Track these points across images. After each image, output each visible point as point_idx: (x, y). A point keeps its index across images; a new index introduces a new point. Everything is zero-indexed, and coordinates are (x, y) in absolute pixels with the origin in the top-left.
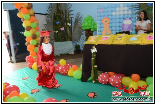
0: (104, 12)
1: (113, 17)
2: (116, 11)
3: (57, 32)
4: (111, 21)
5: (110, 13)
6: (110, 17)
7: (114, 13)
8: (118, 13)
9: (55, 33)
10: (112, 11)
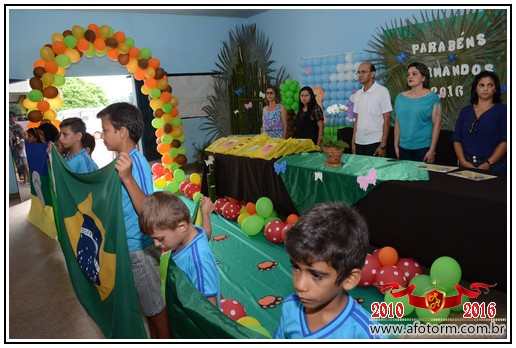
0: (314, 74)
1: (332, 85)
2: (337, 73)
3: (236, 112)
4: (326, 94)
5: (324, 77)
6: (325, 86)
7: (333, 77)
8: (341, 77)
9: (232, 114)
10: (330, 73)
